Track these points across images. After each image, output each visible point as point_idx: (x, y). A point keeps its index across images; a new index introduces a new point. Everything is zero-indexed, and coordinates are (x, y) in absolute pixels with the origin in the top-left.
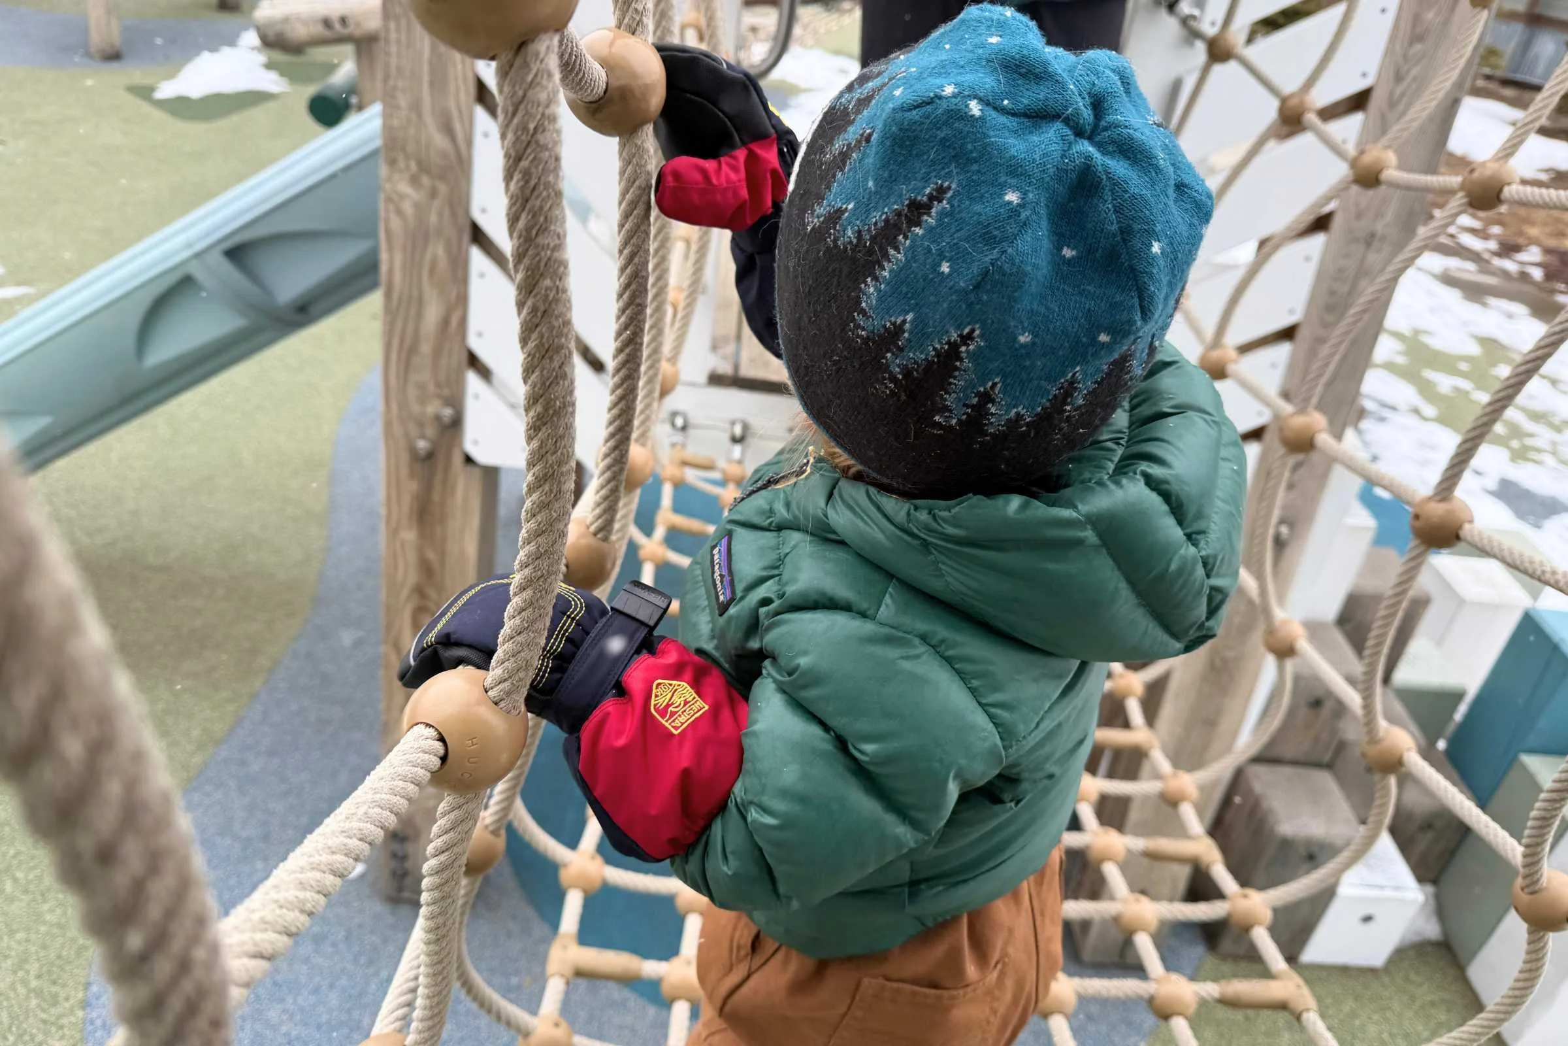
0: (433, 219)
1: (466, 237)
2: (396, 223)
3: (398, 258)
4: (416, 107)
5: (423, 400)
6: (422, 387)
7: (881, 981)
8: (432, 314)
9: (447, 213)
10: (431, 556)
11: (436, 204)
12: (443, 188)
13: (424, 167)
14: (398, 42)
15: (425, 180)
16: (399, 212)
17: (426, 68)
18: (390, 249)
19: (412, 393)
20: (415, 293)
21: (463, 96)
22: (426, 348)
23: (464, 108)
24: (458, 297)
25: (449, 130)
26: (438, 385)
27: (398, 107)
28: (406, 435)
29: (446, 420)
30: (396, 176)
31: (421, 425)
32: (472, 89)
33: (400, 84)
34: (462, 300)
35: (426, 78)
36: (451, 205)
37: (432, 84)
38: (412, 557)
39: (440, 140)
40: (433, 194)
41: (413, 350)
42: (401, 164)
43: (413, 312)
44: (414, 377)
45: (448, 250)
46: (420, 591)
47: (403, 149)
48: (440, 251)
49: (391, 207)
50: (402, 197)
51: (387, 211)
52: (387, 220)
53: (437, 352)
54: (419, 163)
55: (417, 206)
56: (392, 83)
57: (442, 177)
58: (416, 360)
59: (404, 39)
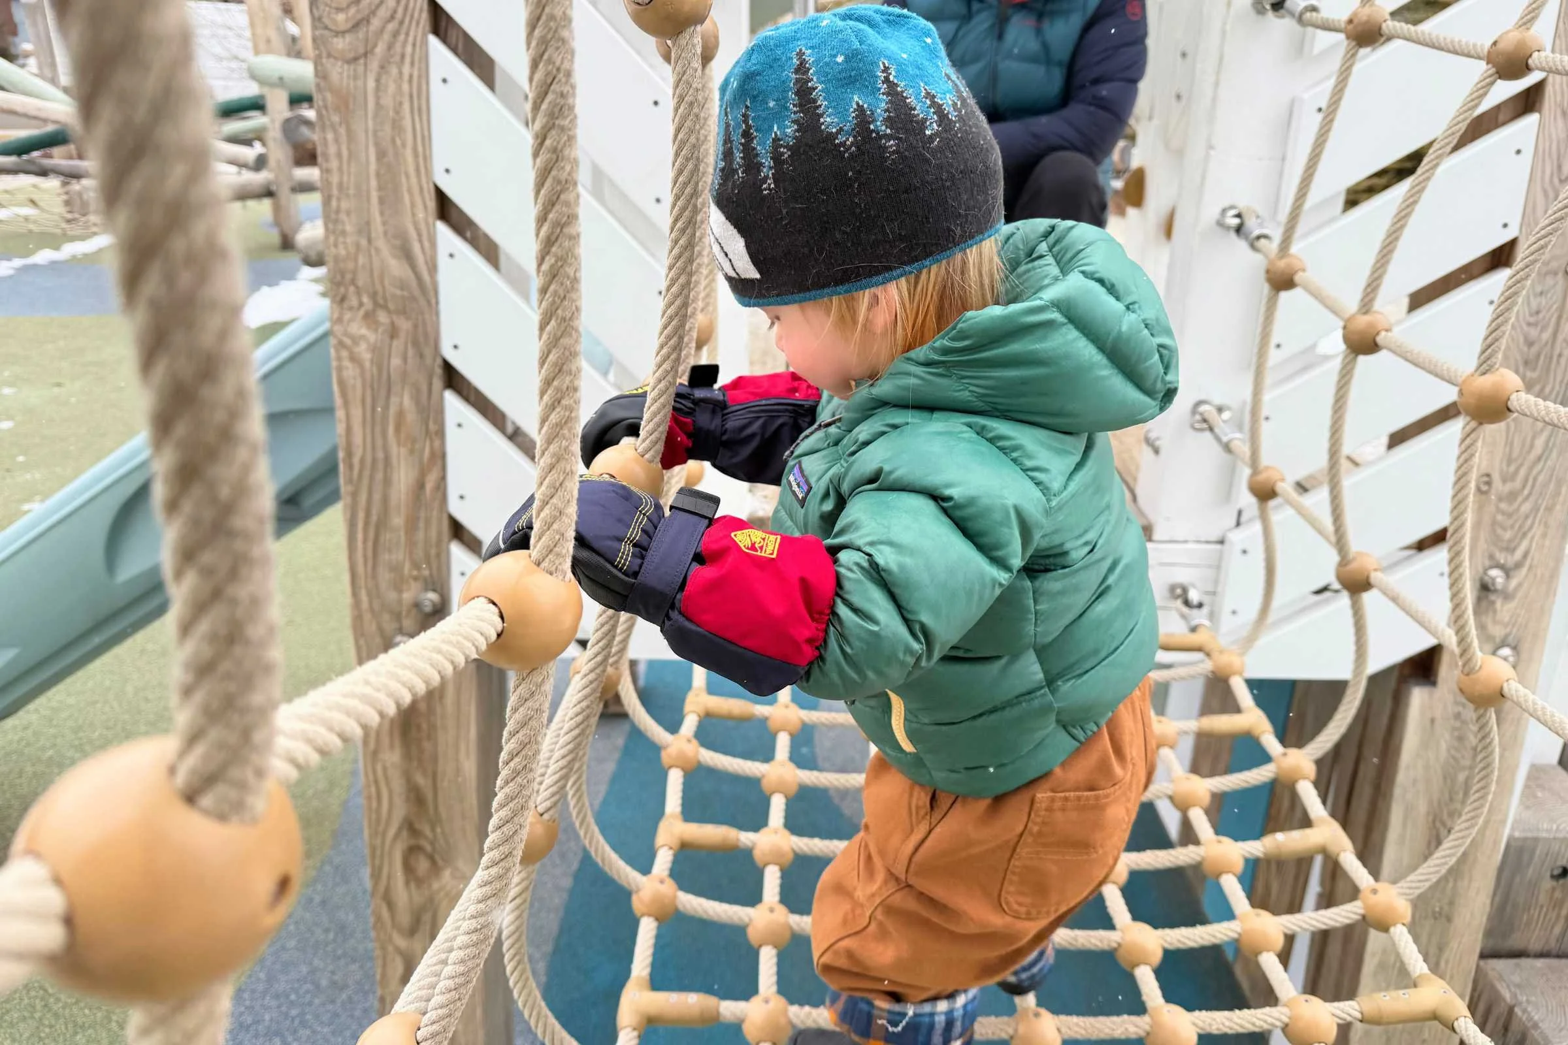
0: (396, 361)
1: (438, 383)
2: (350, 371)
3: (357, 413)
4: (365, 228)
5: (398, 587)
6: (396, 569)
7: (1050, 794)
8: (403, 477)
9: (411, 352)
10: (420, 780)
11: (398, 344)
12: (404, 325)
13: (379, 303)
14: (339, 155)
15: (383, 317)
16: (353, 359)
17: (374, 183)
18: (346, 404)
19: (385, 576)
20: (380, 455)
21: (421, 215)
22: (398, 520)
23: (423, 227)
24: (433, 454)
25: (407, 255)
26: (416, 566)
27: (344, 233)
28: (381, 630)
29: (428, 608)
30: (348, 316)
31: (398, 617)
32: (432, 204)
33: (344, 205)
34: (439, 458)
35: (374, 195)
36: (416, 344)
37: (382, 201)
38: (398, 785)
39: (397, 268)
40: (393, 333)
41: (382, 524)
42: (354, 302)
43: (379, 476)
44: (385, 557)
45: (417, 401)
46: (410, 827)
47: (353, 282)
48: (407, 402)
49: (345, 354)
50: (356, 340)
51: (339, 359)
52: (340, 369)
53: (412, 525)
54: (374, 296)
55: (374, 349)
56: (334, 203)
57: (403, 312)
58: (387, 536)
59: (345, 153)
